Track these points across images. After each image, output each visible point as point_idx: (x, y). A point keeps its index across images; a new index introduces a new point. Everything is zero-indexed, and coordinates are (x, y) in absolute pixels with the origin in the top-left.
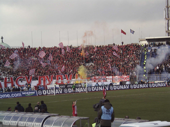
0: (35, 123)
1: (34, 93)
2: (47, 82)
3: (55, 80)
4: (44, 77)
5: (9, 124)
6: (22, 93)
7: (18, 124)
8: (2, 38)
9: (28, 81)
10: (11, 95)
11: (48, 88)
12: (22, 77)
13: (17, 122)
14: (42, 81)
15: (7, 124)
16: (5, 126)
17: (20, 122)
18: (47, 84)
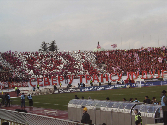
0: (125, 110)
1: (124, 86)
2: (135, 77)
3: (141, 76)
4: (132, 73)
5: (105, 110)
6: (114, 86)
7: (112, 110)
8: (98, 43)
9: (119, 77)
10: (106, 88)
11: (136, 82)
12: (114, 74)
13: (111, 108)
14: (131, 77)
15: (104, 110)
16: (103, 111)
17: (113, 108)
18: (135, 79)
